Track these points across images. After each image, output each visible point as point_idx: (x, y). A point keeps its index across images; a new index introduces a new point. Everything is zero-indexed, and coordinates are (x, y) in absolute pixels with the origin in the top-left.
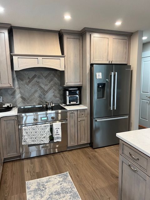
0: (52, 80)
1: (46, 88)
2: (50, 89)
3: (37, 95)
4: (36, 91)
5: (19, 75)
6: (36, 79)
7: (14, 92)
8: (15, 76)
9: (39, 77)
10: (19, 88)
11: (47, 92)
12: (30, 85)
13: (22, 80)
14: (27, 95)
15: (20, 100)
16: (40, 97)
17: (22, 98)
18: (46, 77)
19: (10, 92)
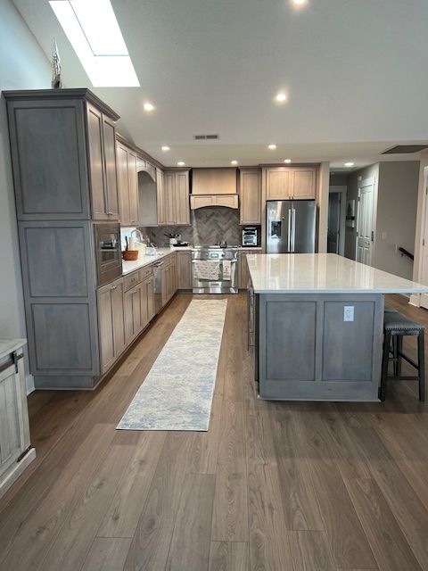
0: (230, 218)
1: (224, 228)
2: (228, 229)
3: (214, 234)
4: (213, 230)
5: (198, 213)
6: (213, 218)
7: (192, 231)
8: (193, 214)
9: (217, 216)
10: (197, 227)
11: (225, 232)
12: (208, 223)
13: (200, 218)
14: (204, 234)
15: (197, 239)
16: (217, 237)
17: (199, 237)
18: (224, 215)
19: (188, 230)
